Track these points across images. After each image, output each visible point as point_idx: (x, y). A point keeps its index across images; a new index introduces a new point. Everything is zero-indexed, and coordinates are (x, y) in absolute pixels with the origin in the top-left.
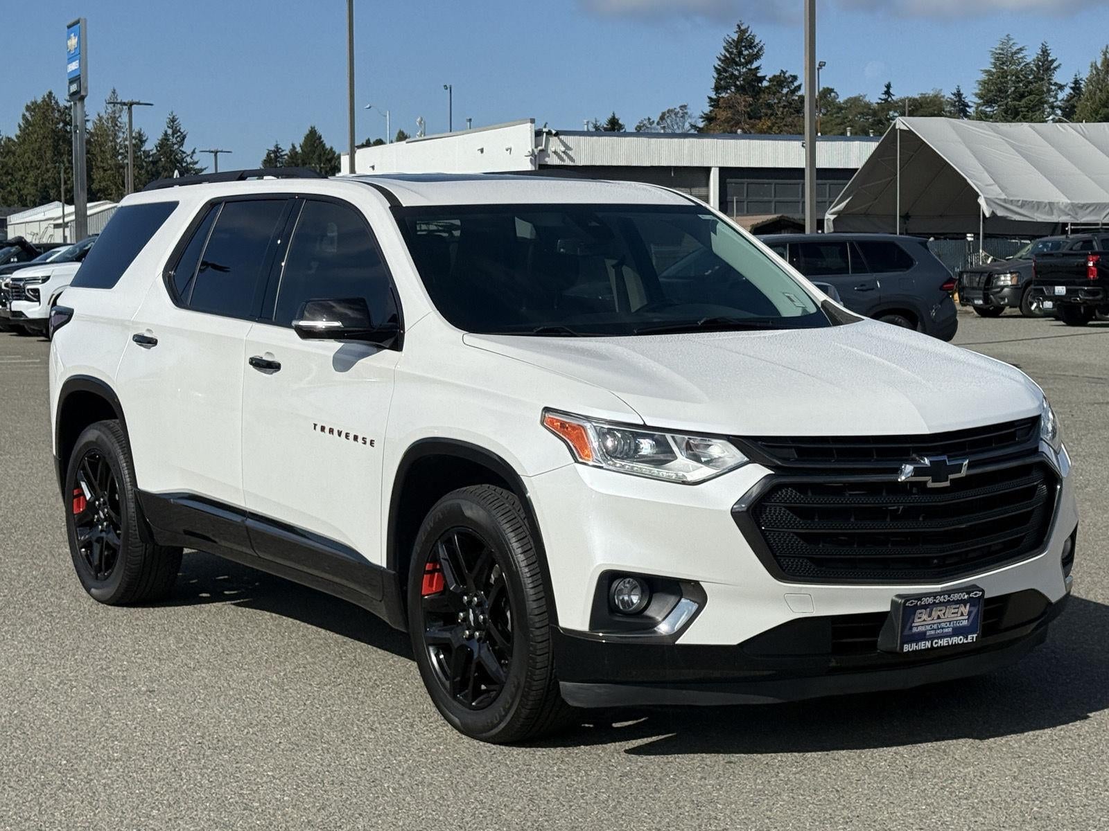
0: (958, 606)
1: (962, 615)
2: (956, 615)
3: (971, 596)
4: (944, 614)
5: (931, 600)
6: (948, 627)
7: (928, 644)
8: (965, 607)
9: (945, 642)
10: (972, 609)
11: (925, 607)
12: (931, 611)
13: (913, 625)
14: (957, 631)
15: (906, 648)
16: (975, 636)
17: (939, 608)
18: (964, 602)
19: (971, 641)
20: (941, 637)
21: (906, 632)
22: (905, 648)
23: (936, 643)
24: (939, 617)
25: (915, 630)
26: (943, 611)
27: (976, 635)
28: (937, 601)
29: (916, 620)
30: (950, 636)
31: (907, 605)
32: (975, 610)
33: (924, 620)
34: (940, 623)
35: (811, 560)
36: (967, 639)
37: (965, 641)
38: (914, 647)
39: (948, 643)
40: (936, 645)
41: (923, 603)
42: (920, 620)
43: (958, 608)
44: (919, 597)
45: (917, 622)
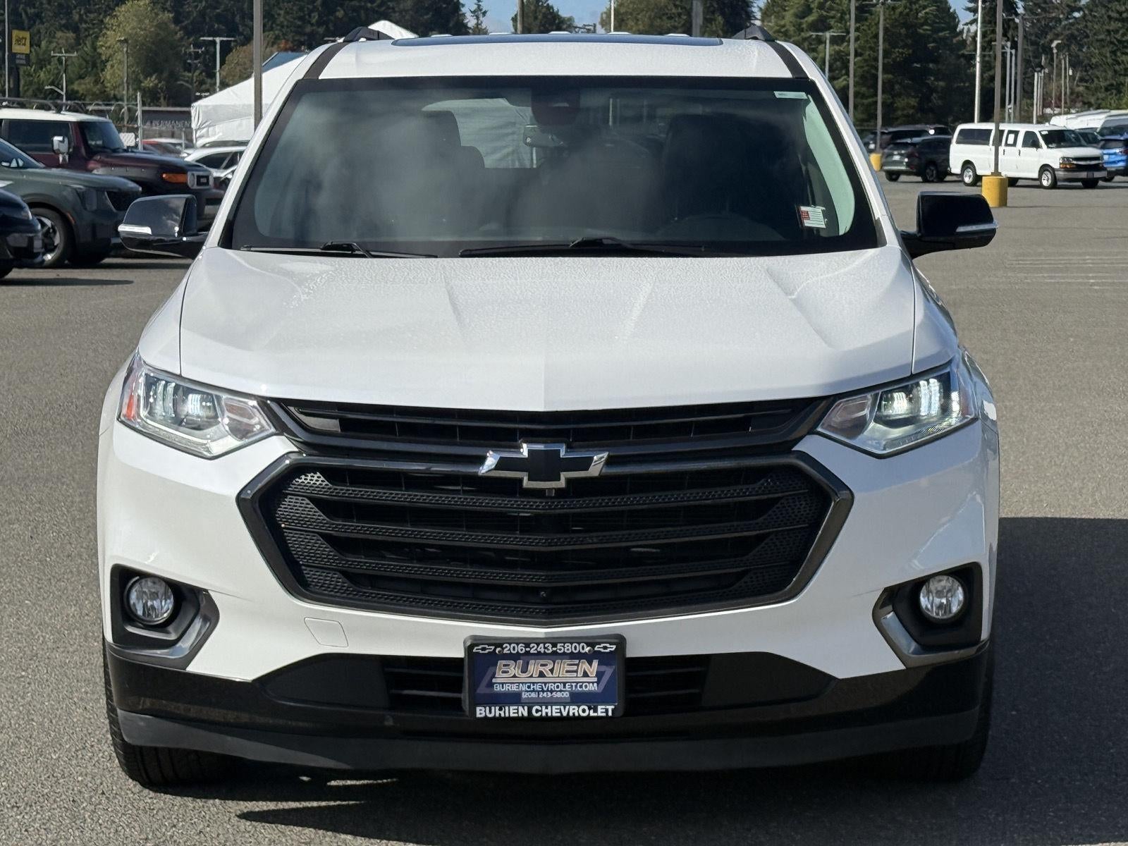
0: (577, 661)
1: (585, 675)
2: (575, 674)
3: (596, 649)
4: (552, 671)
5: (520, 649)
6: (561, 691)
7: (523, 712)
8: (590, 664)
9: (554, 711)
10: (603, 668)
11: (515, 657)
12: (527, 664)
13: (494, 681)
14: (577, 698)
15: (481, 712)
16: (610, 708)
17: (542, 662)
18: (589, 658)
19: (604, 714)
20: (547, 703)
21: (482, 689)
22: (478, 712)
23: (537, 711)
24: (542, 675)
25: (498, 688)
26: (550, 667)
27: (613, 707)
28: (532, 651)
29: (499, 674)
30: (564, 704)
31: (474, 651)
32: (609, 671)
33: (514, 676)
34: (545, 683)
35: (345, 574)
36: (596, 711)
37: (592, 714)
38: (496, 712)
39: (561, 712)
40: (539, 714)
41: (506, 651)
42: (505, 675)
43: (578, 665)
44: (499, 643)
45: (500, 677)
